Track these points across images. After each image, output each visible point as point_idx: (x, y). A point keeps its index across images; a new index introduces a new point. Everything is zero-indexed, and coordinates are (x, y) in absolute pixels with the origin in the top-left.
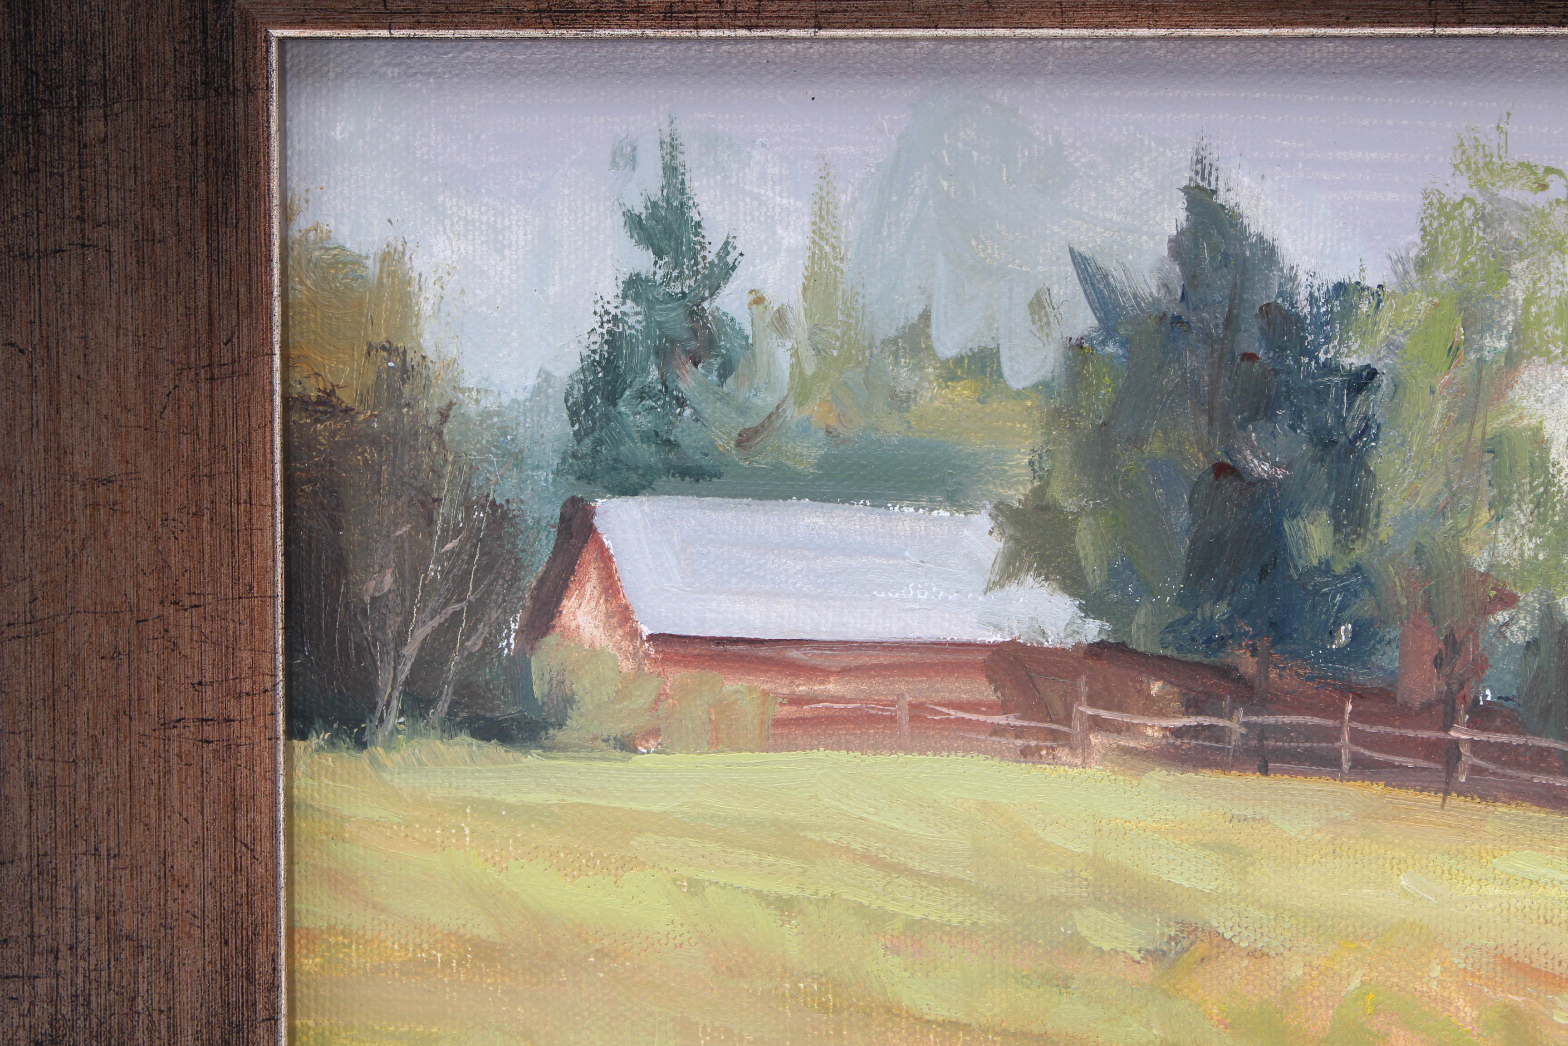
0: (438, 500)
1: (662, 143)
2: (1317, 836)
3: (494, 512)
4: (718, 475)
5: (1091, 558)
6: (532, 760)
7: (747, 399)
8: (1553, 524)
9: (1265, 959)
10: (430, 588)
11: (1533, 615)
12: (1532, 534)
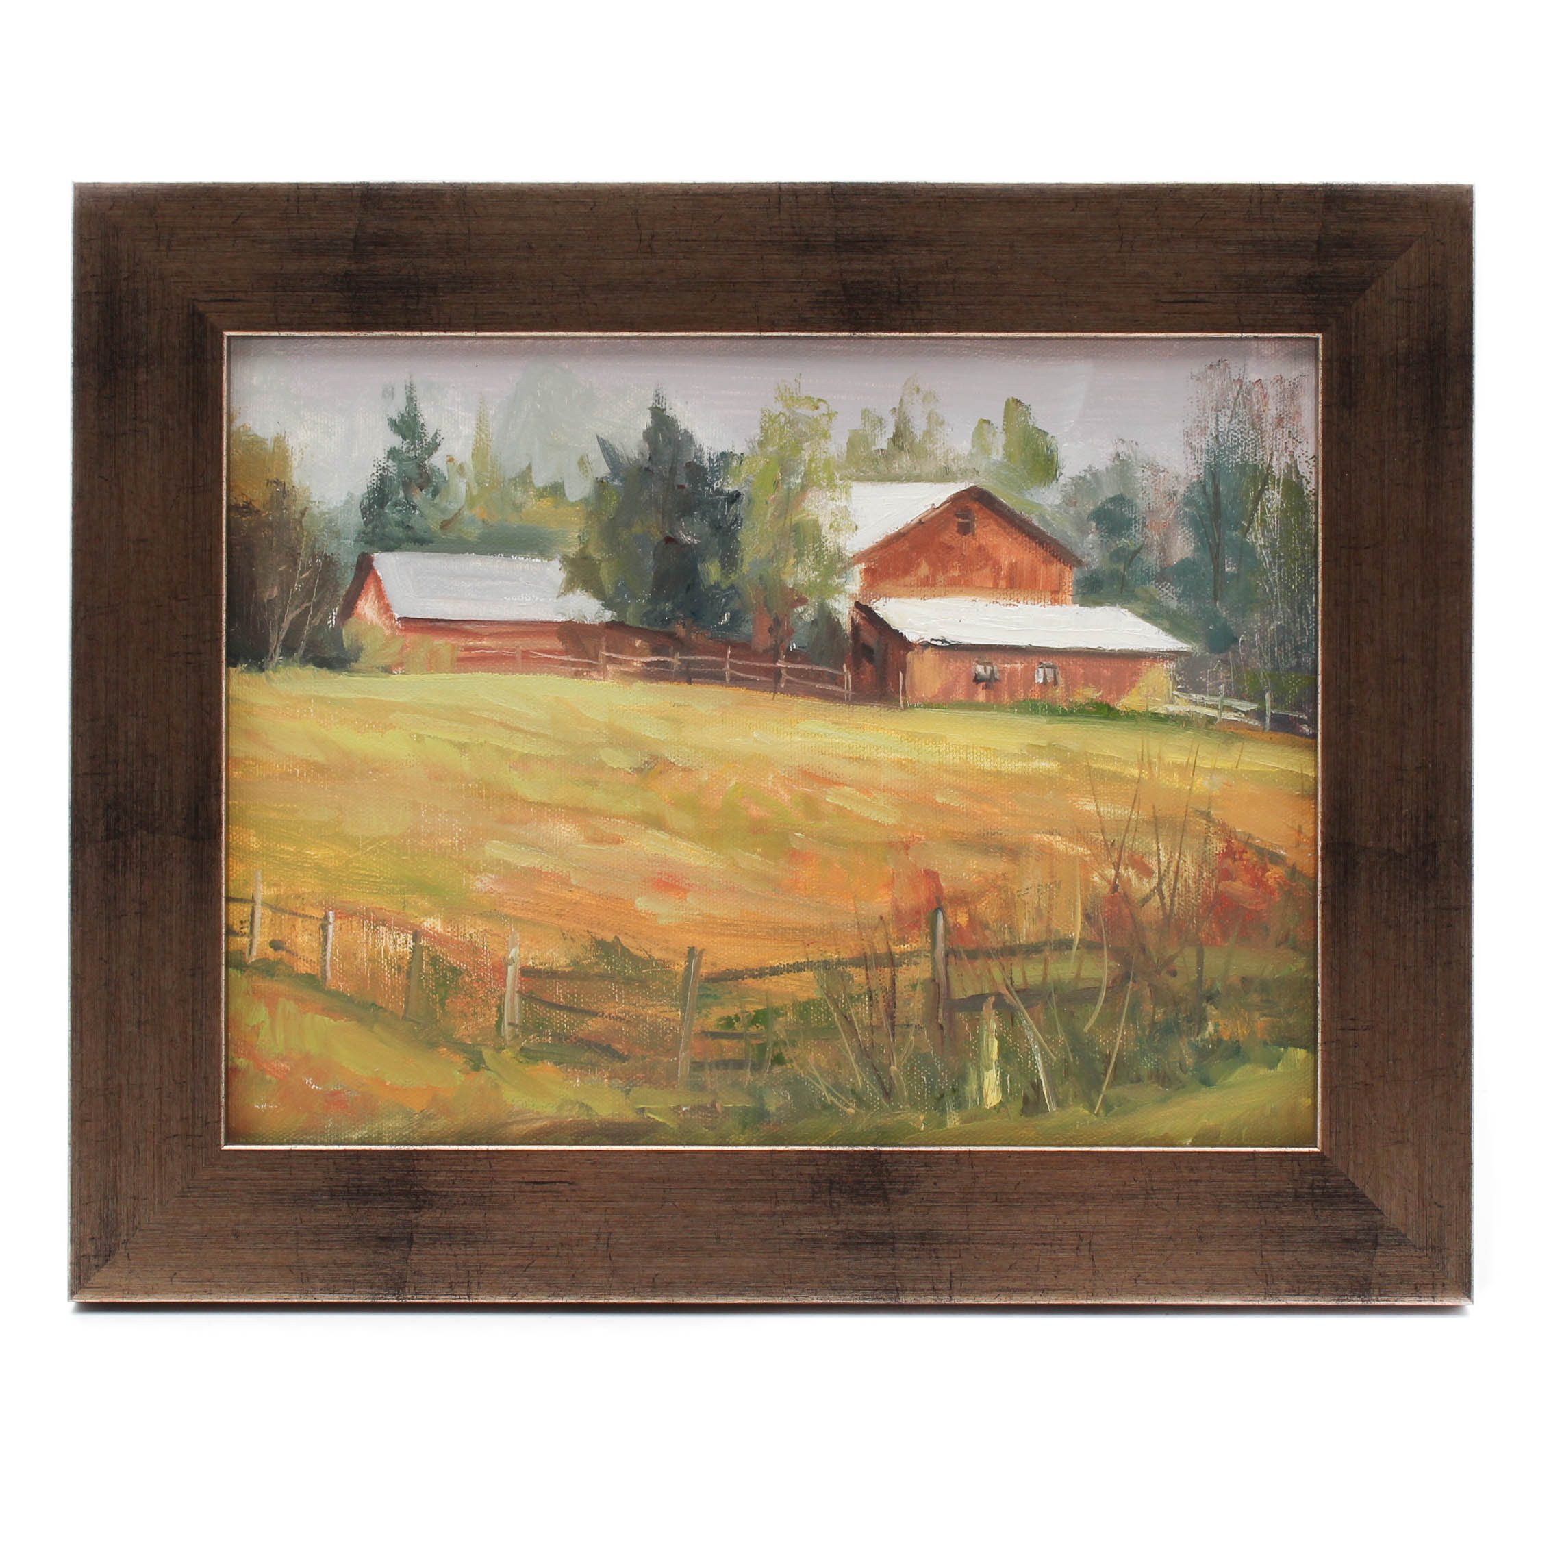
0: (300, 554)
1: (406, 386)
2: (714, 713)
3: (326, 559)
4: (432, 542)
5: (607, 581)
6: (343, 677)
7: (446, 507)
8: (824, 566)
9: (690, 772)
10: (295, 594)
11: (814, 607)
12: (814, 570)
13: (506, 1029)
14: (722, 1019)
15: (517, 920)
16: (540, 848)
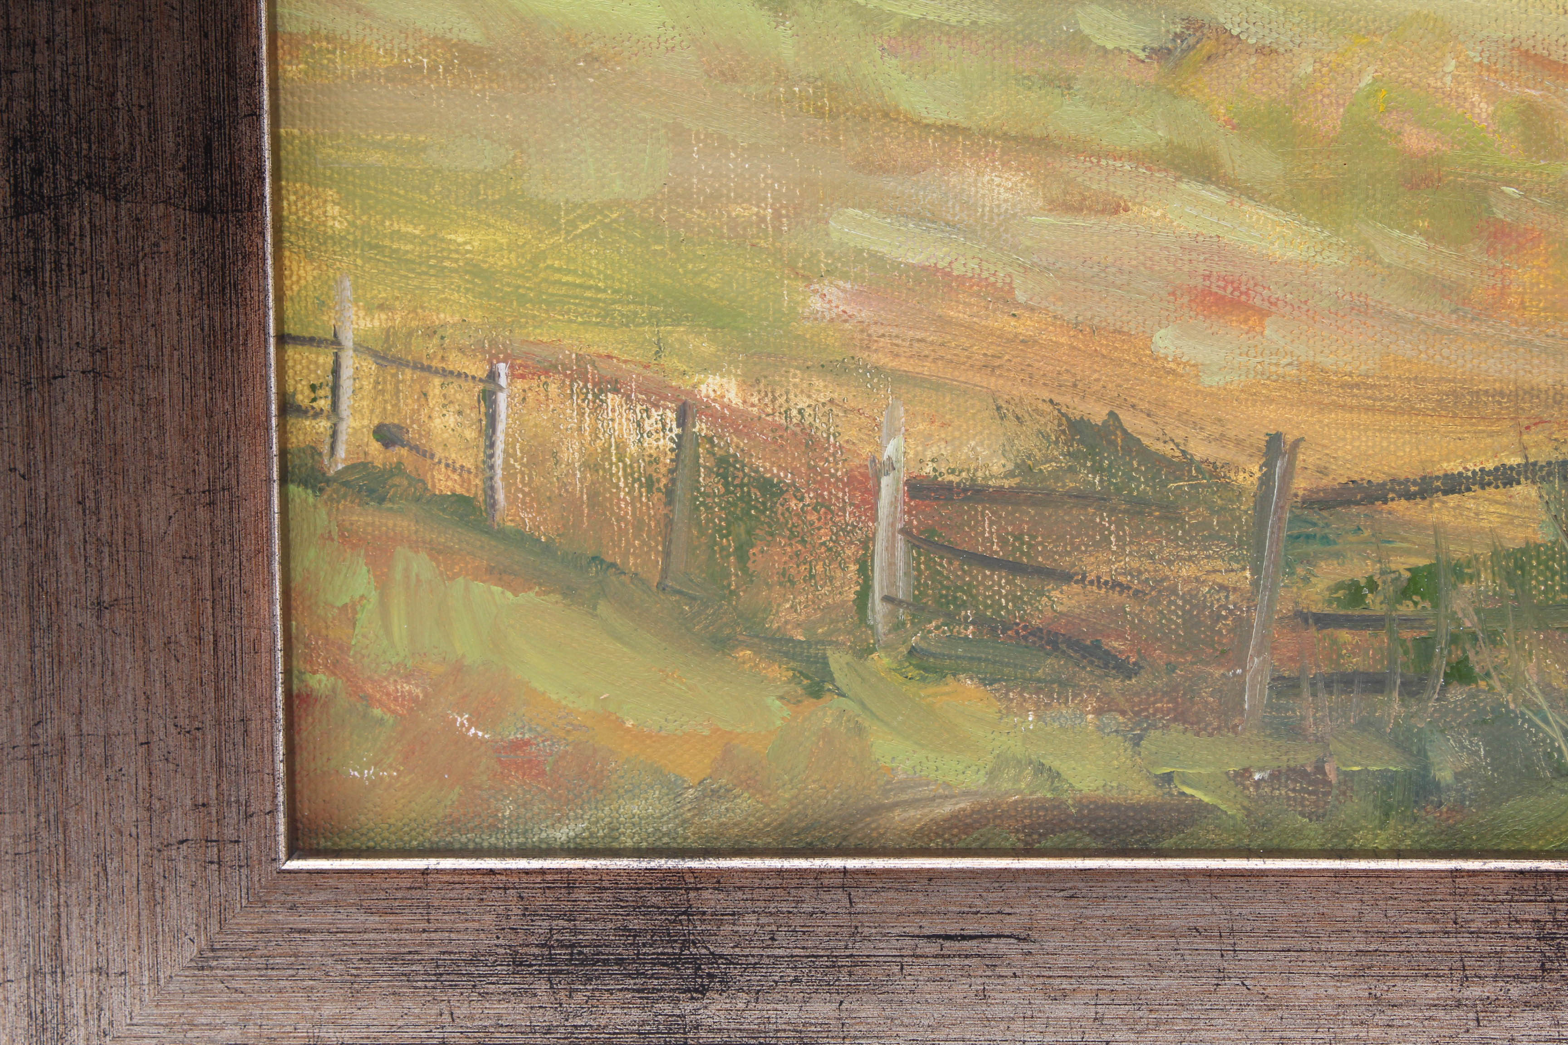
9: (1274, 55)
13: (879, 609)
14: (1339, 586)
15: (900, 379)
16: (947, 224)
